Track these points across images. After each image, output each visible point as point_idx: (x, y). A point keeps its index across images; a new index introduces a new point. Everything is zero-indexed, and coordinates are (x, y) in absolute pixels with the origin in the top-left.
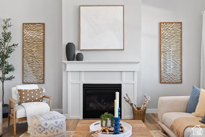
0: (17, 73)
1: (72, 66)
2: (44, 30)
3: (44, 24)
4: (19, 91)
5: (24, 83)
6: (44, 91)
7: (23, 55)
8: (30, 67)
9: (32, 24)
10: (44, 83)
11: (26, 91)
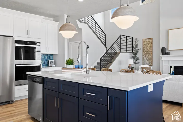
0: (140, 61)
1: (164, 58)
2: (152, 41)
3: (152, 39)
4: (142, 67)
5: (143, 65)
6: (151, 68)
7: (143, 53)
8: (146, 58)
9: (147, 39)
10: (152, 65)
11: (144, 67)
